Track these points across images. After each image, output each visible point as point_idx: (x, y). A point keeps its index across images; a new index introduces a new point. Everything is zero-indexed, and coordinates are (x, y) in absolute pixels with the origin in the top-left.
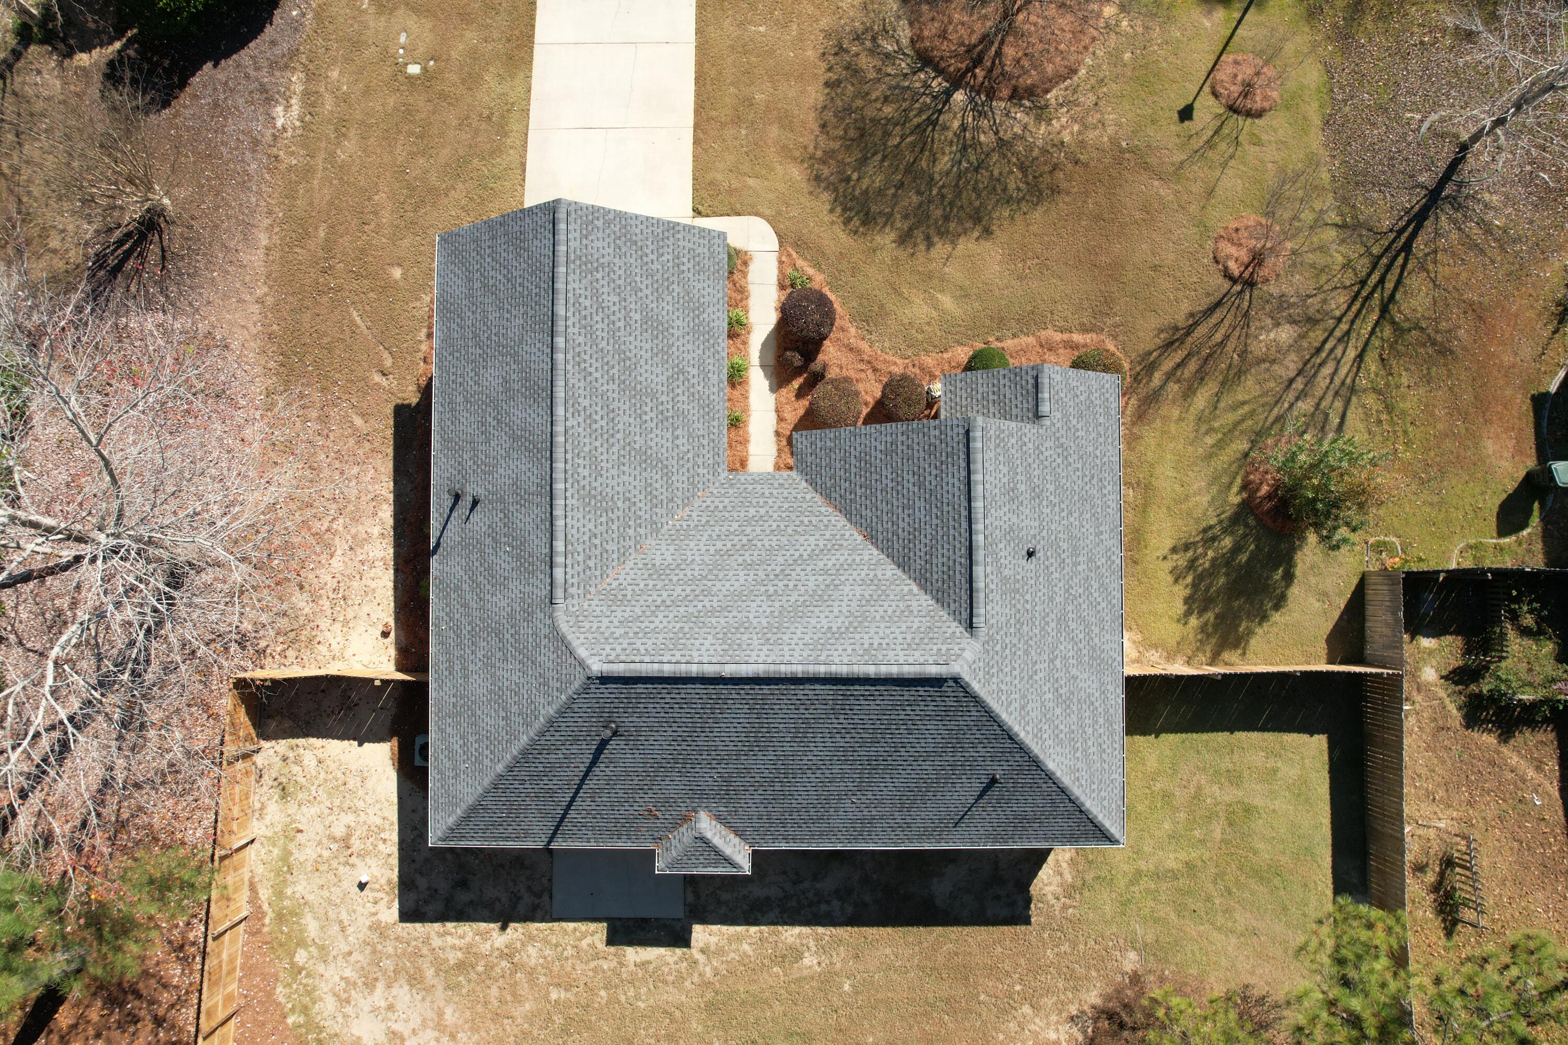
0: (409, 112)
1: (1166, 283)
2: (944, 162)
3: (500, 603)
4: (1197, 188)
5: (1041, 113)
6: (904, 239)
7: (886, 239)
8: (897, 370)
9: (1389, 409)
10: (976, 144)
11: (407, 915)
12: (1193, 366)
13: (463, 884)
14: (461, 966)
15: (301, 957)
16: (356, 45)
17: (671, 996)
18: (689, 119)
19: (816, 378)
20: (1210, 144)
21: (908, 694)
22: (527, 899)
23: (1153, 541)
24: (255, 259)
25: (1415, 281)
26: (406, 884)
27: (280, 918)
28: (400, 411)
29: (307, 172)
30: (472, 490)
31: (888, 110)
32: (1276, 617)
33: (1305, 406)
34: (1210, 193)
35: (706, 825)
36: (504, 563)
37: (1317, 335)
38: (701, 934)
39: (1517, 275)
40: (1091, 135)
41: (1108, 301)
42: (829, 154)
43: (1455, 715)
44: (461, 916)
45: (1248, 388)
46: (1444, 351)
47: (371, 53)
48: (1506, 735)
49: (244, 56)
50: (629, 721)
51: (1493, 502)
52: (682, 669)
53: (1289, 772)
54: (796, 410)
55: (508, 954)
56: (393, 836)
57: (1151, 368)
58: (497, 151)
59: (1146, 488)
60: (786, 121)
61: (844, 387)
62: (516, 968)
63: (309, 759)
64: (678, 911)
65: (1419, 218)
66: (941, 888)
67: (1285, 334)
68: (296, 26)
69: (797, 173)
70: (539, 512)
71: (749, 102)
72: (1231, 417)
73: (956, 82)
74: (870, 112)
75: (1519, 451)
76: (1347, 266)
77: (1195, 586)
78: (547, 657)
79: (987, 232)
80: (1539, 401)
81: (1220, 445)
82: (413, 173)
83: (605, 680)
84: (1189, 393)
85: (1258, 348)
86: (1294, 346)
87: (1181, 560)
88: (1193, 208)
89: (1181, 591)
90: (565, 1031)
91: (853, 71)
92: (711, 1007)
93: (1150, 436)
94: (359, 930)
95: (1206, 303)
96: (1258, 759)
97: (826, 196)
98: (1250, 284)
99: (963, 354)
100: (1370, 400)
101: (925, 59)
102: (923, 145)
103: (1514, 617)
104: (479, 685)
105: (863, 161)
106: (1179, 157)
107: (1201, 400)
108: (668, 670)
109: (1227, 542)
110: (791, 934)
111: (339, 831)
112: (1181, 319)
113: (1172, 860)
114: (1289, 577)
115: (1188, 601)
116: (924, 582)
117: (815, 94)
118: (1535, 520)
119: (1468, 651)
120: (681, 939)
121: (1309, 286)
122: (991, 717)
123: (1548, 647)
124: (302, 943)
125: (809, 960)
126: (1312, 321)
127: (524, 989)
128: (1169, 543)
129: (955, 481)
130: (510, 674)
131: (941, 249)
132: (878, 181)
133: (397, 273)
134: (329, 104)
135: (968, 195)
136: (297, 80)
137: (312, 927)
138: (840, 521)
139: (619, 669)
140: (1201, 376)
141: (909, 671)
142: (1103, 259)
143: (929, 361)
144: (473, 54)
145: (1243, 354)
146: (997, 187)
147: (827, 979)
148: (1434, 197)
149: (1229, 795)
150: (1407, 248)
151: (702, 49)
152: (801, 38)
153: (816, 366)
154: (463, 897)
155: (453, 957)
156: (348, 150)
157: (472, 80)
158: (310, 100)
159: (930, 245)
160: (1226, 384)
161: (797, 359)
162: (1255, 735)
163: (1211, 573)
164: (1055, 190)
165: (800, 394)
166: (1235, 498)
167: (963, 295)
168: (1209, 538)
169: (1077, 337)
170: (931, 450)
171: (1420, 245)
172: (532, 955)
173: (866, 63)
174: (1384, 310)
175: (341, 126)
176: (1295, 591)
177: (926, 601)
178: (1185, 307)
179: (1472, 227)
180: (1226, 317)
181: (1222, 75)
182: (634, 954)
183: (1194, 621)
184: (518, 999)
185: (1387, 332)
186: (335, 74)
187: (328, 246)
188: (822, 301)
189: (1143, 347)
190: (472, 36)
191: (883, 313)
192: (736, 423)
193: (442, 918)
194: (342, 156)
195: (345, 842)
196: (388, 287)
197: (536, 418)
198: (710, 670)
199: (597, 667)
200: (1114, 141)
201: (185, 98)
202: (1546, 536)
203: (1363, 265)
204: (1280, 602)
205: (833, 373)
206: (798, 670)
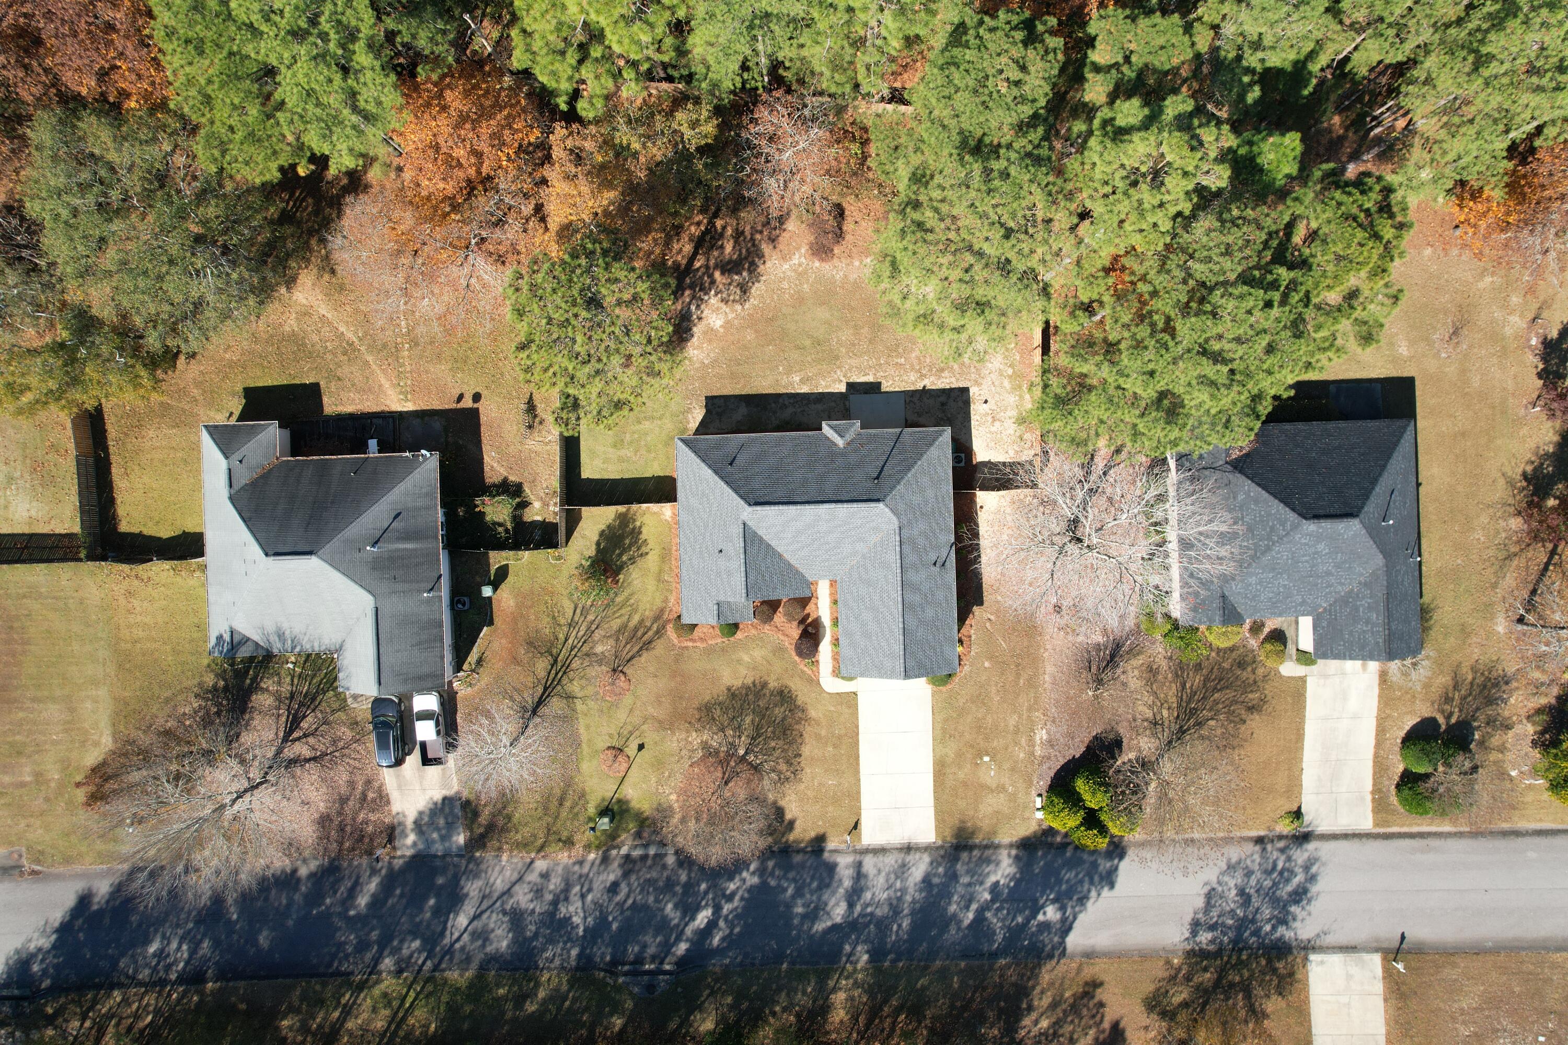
0: (987, 739)
1: (652, 669)
2: (748, 720)
3: (922, 526)
4: (637, 713)
5: (705, 746)
6: (764, 685)
7: (773, 684)
8: (767, 627)
9: (554, 618)
10: (734, 730)
11: (966, 390)
12: (639, 633)
13: (943, 404)
14: (942, 370)
15: (1010, 371)
16: (1013, 769)
17: (854, 362)
18: (861, 737)
19: (802, 621)
20: (631, 733)
21: (767, 499)
22: (915, 399)
23: (656, 558)
24: (1050, 669)
25: (542, 674)
26: (967, 403)
27: (1020, 387)
28: (981, 603)
29: (1030, 709)
30: (937, 569)
31: (773, 744)
32: (603, 527)
33: (591, 617)
34: (631, 710)
35: (840, 442)
36: (921, 541)
37: (585, 649)
38: (842, 388)
39: (498, 678)
40: (683, 735)
41: (677, 661)
42: (798, 723)
43: (527, 489)
44: (943, 391)
45: (616, 624)
46: (530, 643)
47: (1006, 766)
48: (505, 480)
49: (1062, 761)
50: (869, 484)
51: (510, 579)
52: (849, 505)
53: (598, 462)
54: (810, 608)
55: (923, 376)
56: (973, 423)
57: (658, 632)
58: (946, 720)
59: (659, 580)
60: (818, 737)
61: (790, 617)
62: (919, 371)
63: (1011, 453)
64: (852, 397)
65: (540, 702)
66: (743, 410)
67: (599, 649)
68: (1041, 777)
69: (813, 713)
70: (907, 561)
71: (835, 746)
72: (623, 611)
73: (743, 759)
74: (781, 742)
75: (499, 601)
76: (571, 681)
77: (637, 539)
78: (901, 507)
79: (729, 689)
80: (491, 623)
81: (628, 599)
82: (983, 710)
83: (878, 500)
84: (641, 622)
85: (611, 642)
86: (595, 643)
87: (644, 550)
88: (639, 704)
89: (643, 536)
90: (898, 346)
91: (789, 763)
92: (837, 358)
93: (658, 603)
94: (987, 383)
95: (634, 661)
96: (611, 467)
97: (799, 703)
98: (614, 670)
99: (739, 635)
100: (563, 621)
101: (756, 768)
102: (758, 728)
103: (507, 531)
104: (930, 493)
105: (784, 719)
106: (645, 727)
107: (636, 619)
108: (855, 505)
109: (625, 558)
110: (805, 389)
111: (997, 424)
112: (645, 655)
113: (647, 425)
114: (598, 544)
115: (640, 533)
116: (761, 540)
117: (806, 750)
118: (493, 572)
119: (521, 517)
120: (850, 385)
121: (588, 670)
122: (736, 491)
123: (488, 518)
124: (1010, 377)
125: (797, 379)
126: (587, 655)
127: (915, 362)
128: (649, 557)
129: (751, 578)
130: (917, 499)
131: (749, 681)
132: (777, 711)
133: (987, 664)
134: (1023, 741)
135: (737, 705)
136: (1038, 752)
137: (1006, 383)
138: (793, 562)
139: (873, 505)
140: (636, 629)
141: (767, 508)
142: (678, 679)
143: (754, 632)
144: (960, 767)
145: (617, 640)
146: (724, 708)
147: (789, 371)
148: (534, 712)
149: (623, 452)
150: (546, 689)
151: (857, 772)
152: (813, 778)
153: (802, 627)
154: (943, 399)
155: (946, 374)
156: (1012, 721)
157: (959, 755)
158: (1031, 741)
159: (754, 683)
160: (624, 627)
161: (810, 629)
162: (612, 477)
163: (630, 545)
164: (699, 709)
165: (808, 615)
166: (621, 577)
167: (739, 661)
168: (632, 560)
169: (690, 644)
170: (760, 589)
171: (540, 689)
172: (913, 376)
173: (783, 767)
174: (556, 661)
175: (1017, 731)
176: (596, 538)
177: (760, 533)
178: (643, 659)
179: (518, 698)
180: (625, 654)
181: (625, 765)
182: (870, 378)
183: (638, 524)
184: (918, 358)
185: (554, 651)
186: (1022, 755)
187: (1018, 675)
188: (800, 653)
189: (662, 641)
190: (961, 775)
191: (774, 652)
192: (835, 602)
193: (951, 390)
194: (1015, 717)
195: (994, 419)
196: (991, 658)
197: (909, 597)
198: (840, 505)
199: (881, 505)
200: (673, 733)
201: (1087, 741)
202: (488, 565)
203: (565, 681)
204: (602, 533)
205: (795, 623)
206: (807, 507)
